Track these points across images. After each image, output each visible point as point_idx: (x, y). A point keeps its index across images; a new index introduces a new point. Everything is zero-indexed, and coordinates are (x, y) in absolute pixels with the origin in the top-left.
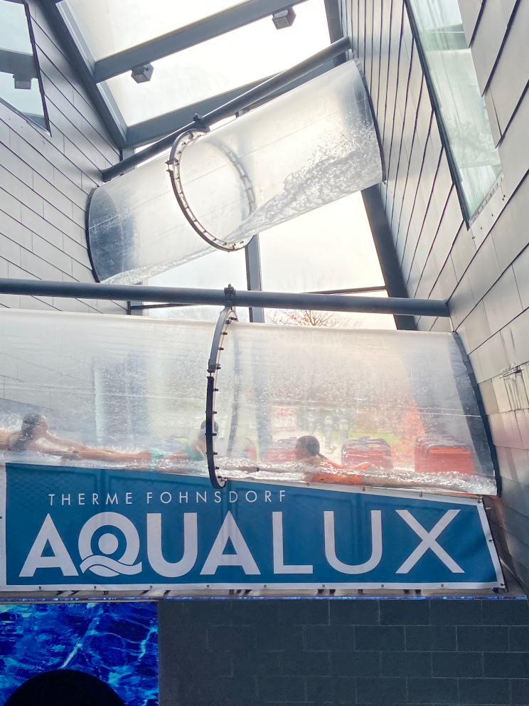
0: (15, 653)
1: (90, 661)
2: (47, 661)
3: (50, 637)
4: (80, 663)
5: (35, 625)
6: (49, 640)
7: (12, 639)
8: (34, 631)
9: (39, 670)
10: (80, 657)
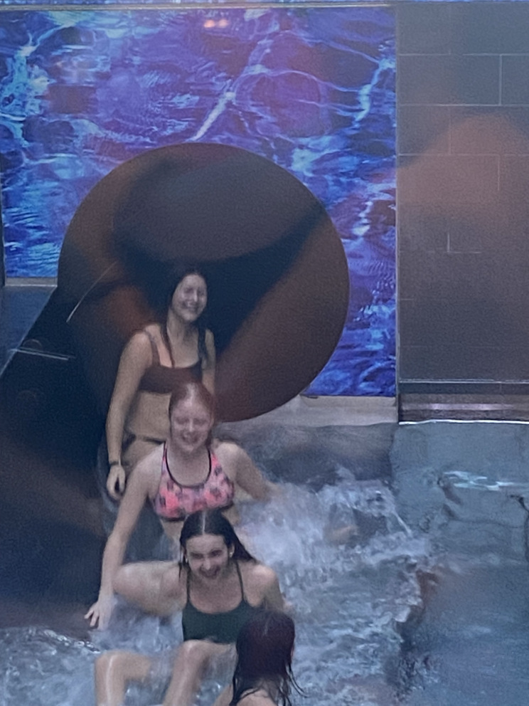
0: (95, 111)
1: (253, 127)
3: (166, 79)
4: (230, 131)
5: (135, 54)
6: (165, 84)
8: (133, 66)
9: (146, 143)
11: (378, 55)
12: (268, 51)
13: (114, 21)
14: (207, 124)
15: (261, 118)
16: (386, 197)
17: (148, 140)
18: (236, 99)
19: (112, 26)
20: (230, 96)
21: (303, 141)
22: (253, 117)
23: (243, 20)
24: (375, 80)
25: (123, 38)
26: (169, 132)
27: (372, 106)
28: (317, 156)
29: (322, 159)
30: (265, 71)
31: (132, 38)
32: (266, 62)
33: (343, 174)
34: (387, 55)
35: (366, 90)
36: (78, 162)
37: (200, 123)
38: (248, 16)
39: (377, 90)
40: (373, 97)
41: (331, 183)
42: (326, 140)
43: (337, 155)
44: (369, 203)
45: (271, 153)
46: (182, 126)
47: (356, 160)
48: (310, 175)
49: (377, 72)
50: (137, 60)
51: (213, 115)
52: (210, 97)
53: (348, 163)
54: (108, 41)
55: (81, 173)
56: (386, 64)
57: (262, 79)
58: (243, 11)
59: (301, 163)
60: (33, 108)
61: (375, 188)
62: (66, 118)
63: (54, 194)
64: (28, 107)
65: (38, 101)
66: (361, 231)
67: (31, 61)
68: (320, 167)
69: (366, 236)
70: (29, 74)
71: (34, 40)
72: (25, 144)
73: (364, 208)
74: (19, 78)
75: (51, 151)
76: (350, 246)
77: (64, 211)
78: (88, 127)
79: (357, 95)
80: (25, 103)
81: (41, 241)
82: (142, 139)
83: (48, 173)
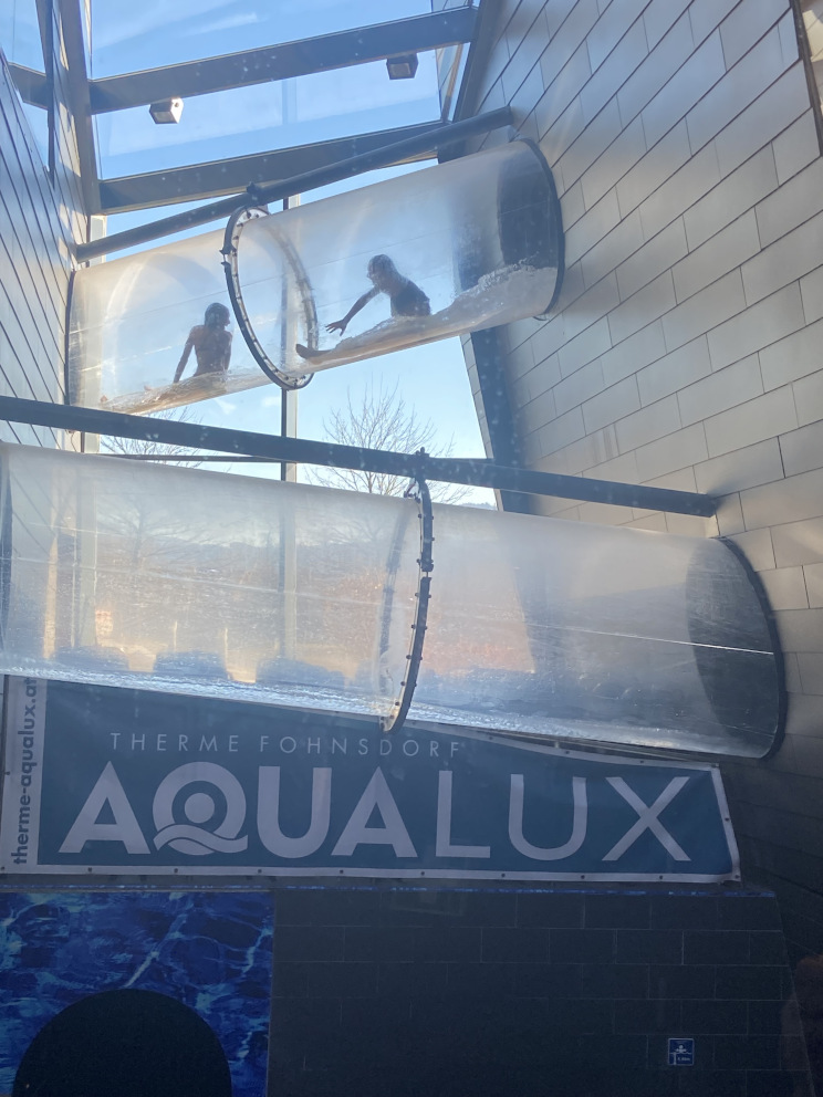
0: (55, 966)
1: (169, 977)
2: (104, 977)
3: (110, 942)
4: (152, 979)
5: (88, 923)
6: (108, 946)
7: (52, 944)
8: (86, 932)
9: (88, 990)
10: (155, 971)
11: (262, 925)
12: (184, 922)
13: (75, 900)
14: (137, 975)
15: (176, 970)
16: (261, 1029)
17: (92, 987)
18: (160, 956)
19: (73, 904)
20: (155, 954)
21: (206, 987)
22: (170, 970)
23: (168, 900)
24: (259, 943)
25: (80, 913)
26: (108, 981)
27: (255, 962)
28: (215, 998)
29: (219, 1000)
30: (182, 936)
31: (87, 913)
32: (182, 930)
33: (233, 1011)
34: (267, 925)
35: (252, 950)
36: (37, 1004)
37: (132, 974)
38: (171, 898)
39: (259, 951)
40: (256, 955)
41: (223, 1019)
42: (222, 986)
43: (229, 998)
44: (250, 1034)
45: (181, 996)
46: (117, 976)
47: (241, 1001)
48: (208, 1012)
49: (260, 938)
50: (89, 928)
51: (142, 968)
52: (140, 955)
53: (236, 1003)
54: (69, 915)
55: (39, 1012)
56: (267, 932)
57: (179, 941)
58: (169, 894)
59: (203, 1003)
60: (8, 964)
61: (255, 1022)
62: (32, 971)
63: (17, 1029)
64: (5, 963)
65: (12, 959)
66: (242, 1054)
67: (10, 929)
68: (218, 1006)
69: (246, 1058)
70: (8, 939)
71: (15, 914)
73: (246, 1037)
75: (17, 996)
76: (234, 1066)
77: (23, 1041)
78: (47, 977)
79: (245, 954)
82: (88, 986)
83: (12, 1012)
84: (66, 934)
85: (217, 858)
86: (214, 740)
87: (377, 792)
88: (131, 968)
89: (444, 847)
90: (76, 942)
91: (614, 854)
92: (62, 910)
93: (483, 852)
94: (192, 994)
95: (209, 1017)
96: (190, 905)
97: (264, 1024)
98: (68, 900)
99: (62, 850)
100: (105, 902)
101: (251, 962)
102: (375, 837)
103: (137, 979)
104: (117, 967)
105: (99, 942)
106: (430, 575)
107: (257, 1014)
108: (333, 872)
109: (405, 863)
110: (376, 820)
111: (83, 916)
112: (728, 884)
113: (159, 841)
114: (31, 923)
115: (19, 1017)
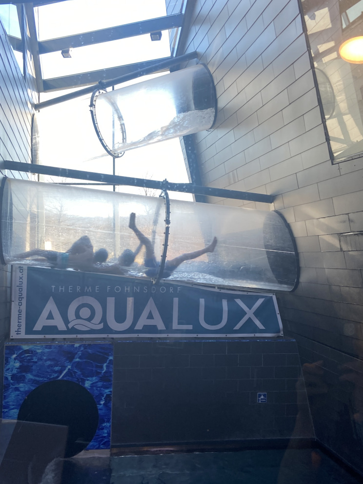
0: (32, 372)
1: (75, 375)
2: (51, 375)
3: (52, 363)
4: (69, 376)
5: (44, 356)
7: (31, 364)
8: (43, 359)
10: (70, 373)
11: (109, 355)
12: (80, 355)
14: (63, 374)
15: (77, 373)
16: (109, 393)
18: (71, 367)
19: (39, 349)
20: (69, 367)
21: (88, 378)
22: (75, 372)
23: (74, 347)
24: (108, 362)
25: (42, 352)
26: (52, 377)
27: (107, 369)
28: (91, 382)
29: (93, 383)
30: (79, 360)
31: (44, 352)
32: (80, 358)
33: (98, 387)
34: (111, 355)
35: (105, 365)
36: (26, 386)
37: (61, 374)
38: (75, 346)
40: (107, 366)
41: (95, 390)
42: (94, 378)
43: (97, 382)
45: (79, 382)
46: (56, 375)
47: (102, 383)
49: (108, 360)
50: (45, 358)
51: (65, 372)
52: (64, 368)
53: (100, 384)
54: (37, 353)
55: (26, 389)
56: (111, 358)
57: (78, 362)
59: (87, 384)
60: (15, 371)
61: (107, 391)
62: (24, 374)
63: (18, 395)
64: (13, 371)
66: (102, 403)
67: (15, 359)
68: (92, 385)
69: (104, 404)
70: (14, 362)
71: (17, 353)
72: (12, 381)
73: (104, 396)
74: (12, 363)
75: (19, 383)
76: (99, 407)
77: (21, 400)
78: (29, 376)
79: (103, 366)
80: (13, 370)
81: (13, 409)
82: (45, 379)
83: (17, 389)
84: (36, 360)
85: (92, 331)
86: (90, 288)
87: (151, 306)
88: (60, 372)
89: (175, 326)
90: (40, 363)
91: (237, 327)
92: (35, 351)
93: (190, 327)
94: (83, 381)
95: (90, 389)
96: (82, 349)
97: (111, 392)
98: (37, 348)
99: (34, 329)
100: (50, 348)
101: (105, 368)
102: (150, 322)
103: (63, 376)
104: (56, 372)
105: (49, 363)
106: (169, 225)
107: (107, 388)
108: (135, 335)
109: (161, 332)
110: (150, 316)
111: (43, 354)
112: (279, 337)
113: (70, 326)
114: (23, 356)
115: (19, 390)
